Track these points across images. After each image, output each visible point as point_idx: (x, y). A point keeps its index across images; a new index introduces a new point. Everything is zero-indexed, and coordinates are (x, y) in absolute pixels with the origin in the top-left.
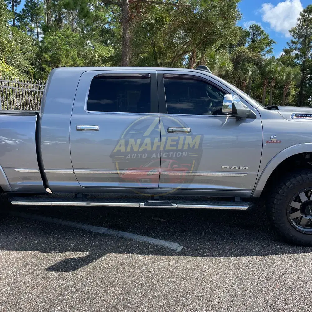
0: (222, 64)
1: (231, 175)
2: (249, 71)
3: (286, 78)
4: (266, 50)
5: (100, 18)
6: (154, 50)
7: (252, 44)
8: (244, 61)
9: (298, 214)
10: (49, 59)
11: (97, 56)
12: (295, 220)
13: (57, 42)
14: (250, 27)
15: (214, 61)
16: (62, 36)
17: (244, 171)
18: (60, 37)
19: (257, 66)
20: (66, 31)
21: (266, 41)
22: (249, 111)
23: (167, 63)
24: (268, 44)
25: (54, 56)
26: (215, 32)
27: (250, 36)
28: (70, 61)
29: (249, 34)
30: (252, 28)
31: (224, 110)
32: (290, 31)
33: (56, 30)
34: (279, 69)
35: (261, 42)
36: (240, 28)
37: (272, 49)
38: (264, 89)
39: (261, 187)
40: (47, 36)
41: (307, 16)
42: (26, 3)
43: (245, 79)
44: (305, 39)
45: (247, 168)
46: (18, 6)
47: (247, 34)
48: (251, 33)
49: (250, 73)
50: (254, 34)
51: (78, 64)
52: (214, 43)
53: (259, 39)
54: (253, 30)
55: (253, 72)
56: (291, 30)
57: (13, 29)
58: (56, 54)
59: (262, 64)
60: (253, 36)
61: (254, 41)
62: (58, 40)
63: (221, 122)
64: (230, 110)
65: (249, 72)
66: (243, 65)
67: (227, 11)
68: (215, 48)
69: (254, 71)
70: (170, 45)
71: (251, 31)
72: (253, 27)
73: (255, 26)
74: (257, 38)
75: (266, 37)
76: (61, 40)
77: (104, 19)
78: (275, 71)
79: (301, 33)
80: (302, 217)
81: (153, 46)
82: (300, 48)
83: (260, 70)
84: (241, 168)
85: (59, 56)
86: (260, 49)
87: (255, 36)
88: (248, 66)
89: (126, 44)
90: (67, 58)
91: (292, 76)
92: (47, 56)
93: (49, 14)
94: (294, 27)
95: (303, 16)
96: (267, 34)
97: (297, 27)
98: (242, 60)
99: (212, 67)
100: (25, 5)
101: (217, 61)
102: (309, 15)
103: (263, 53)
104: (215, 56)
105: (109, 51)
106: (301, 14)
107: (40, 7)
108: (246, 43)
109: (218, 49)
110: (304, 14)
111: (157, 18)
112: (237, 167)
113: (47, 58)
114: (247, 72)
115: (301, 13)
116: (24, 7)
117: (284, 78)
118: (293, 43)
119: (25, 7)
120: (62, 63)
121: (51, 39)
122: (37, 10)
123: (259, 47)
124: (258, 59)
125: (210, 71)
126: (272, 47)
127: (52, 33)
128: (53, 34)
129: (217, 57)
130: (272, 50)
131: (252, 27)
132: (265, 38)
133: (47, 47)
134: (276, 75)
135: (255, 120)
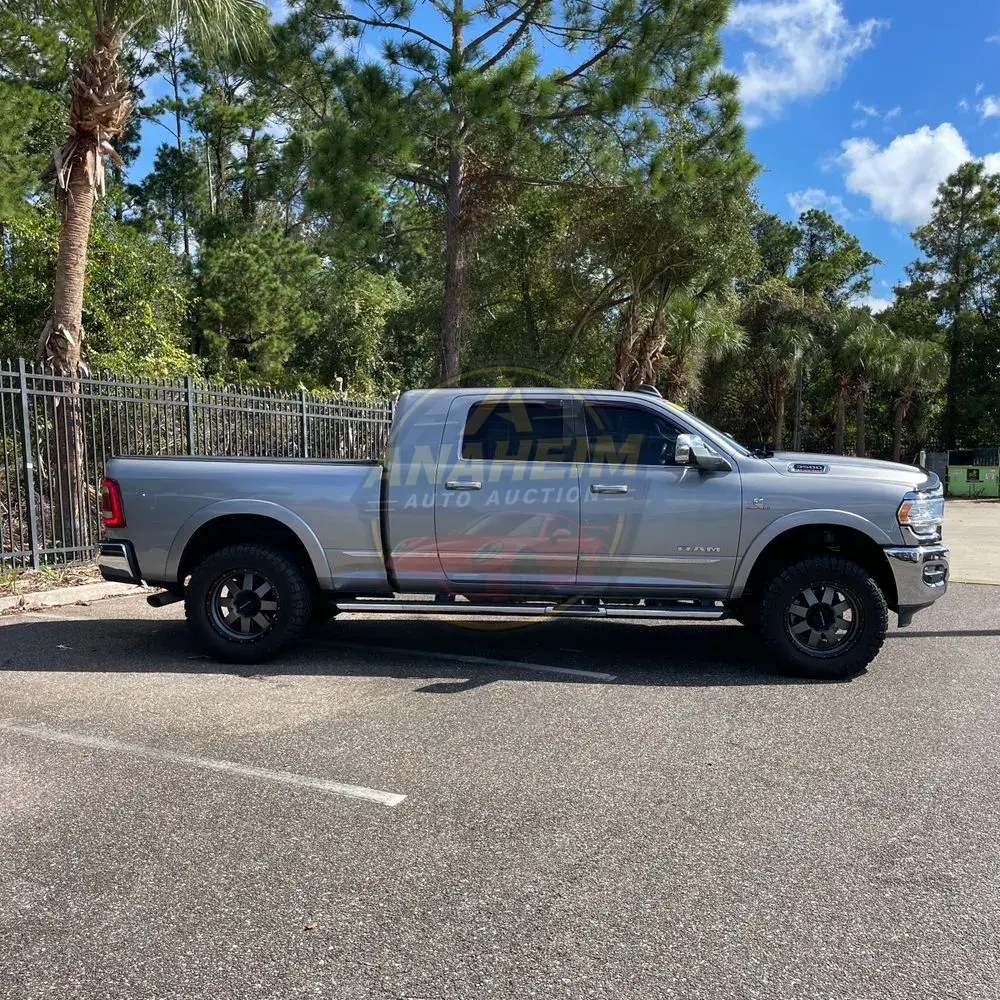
0: (712, 332)
1: (694, 561)
2: (793, 348)
3: (902, 370)
4: (853, 281)
5: (368, 198)
6: (526, 297)
7: (809, 266)
8: (779, 319)
9: (804, 626)
10: (221, 313)
11: (357, 306)
12: (799, 636)
13: (245, 268)
14: (801, 218)
15: (692, 323)
16: (261, 251)
17: (713, 555)
18: (254, 253)
19: (816, 333)
20: (269, 235)
21: (852, 257)
22: (720, 460)
23: (561, 331)
24: (858, 267)
25: (236, 307)
26: (690, 252)
27: (804, 242)
28: (281, 318)
29: (801, 238)
30: (807, 219)
31: (678, 458)
32: (914, 237)
33: (242, 230)
34: (881, 343)
35: (835, 260)
36: (774, 218)
37: (871, 279)
38: (842, 400)
39: (741, 582)
40: (218, 249)
41: (960, 195)
42: (160, 158)
43: (784, 372)
44: (957, 257)
45: (718, 549)
46: (131, 162)
47: (794, 236)
48: (804, 236)
49: (798, 354)
50: (813, 236)
51: (304, 327)
52: (689, 277)
53: (828, 251)
54: (810, 225)
55: (807, 351)
56: (915, 232)
57: (124, 230)
58: (241, 298)
59: (831, 329)
60: (812, 243)
61: (813, 258)
62: (250, 262)
63: (676, 477)
64: (686, 457)
65: (793, 353)
66: (777, 332)
67: (721, 201)
68: (691, 291)
69: (810, 350)
70: (570, 285)
71: (805, 227)
72: (809, 218)
73: (817, 215)
74: (823, 249)
75: (851, 246)
76: (257, 261)
77: (378, 202)
78: (870, 351)
79: (945, 240)
80: (810, 631)
81: (525, 287)
82: (943, 285)
83: (827, 344)
84: (709, 549)
85: (249, 306)
86: (834, 279)
87: (818, 243)
88: (792, 335)
89: (455, 286)
90: (272, 311)
91: (919, 362)
92: (217, 305)
93: (221, 188)
94: (926, 224)
95: (948, 194)
96: (852, 236)
97: (933, 223)
98: (772, 318)
99: (686, 339)
100: (156, 164)
101: (700, 323)
102: (964, 191)
103: (841, 291)
104: (693, 311)
105: (388, 289)
106: (942, 190)
107: (200, 170)
108: (792, 263)
109: (701, 295)
110: (950, 188)
111: (535, 215)
112: (702, 549)
113: (218, 310)
114: (786, 351)
115: (942, 185)
116: (152, 170)
117: (897, 369)
118: (922, 268)
119: (157, 169)
120: (259, 324)
121: (229, 257)
122: (190, 177)
123: (831, 274)
124: (820, 314)
125: (659, 394)
126: (869, 275)
127: (230, 241)
128: (233, 243)
129: (700, 313)
130: (870, 284)
131: (807, 216)
132: (848, 249)
133: (219, 279)
134: (872, 361)
135: (730, 476)
